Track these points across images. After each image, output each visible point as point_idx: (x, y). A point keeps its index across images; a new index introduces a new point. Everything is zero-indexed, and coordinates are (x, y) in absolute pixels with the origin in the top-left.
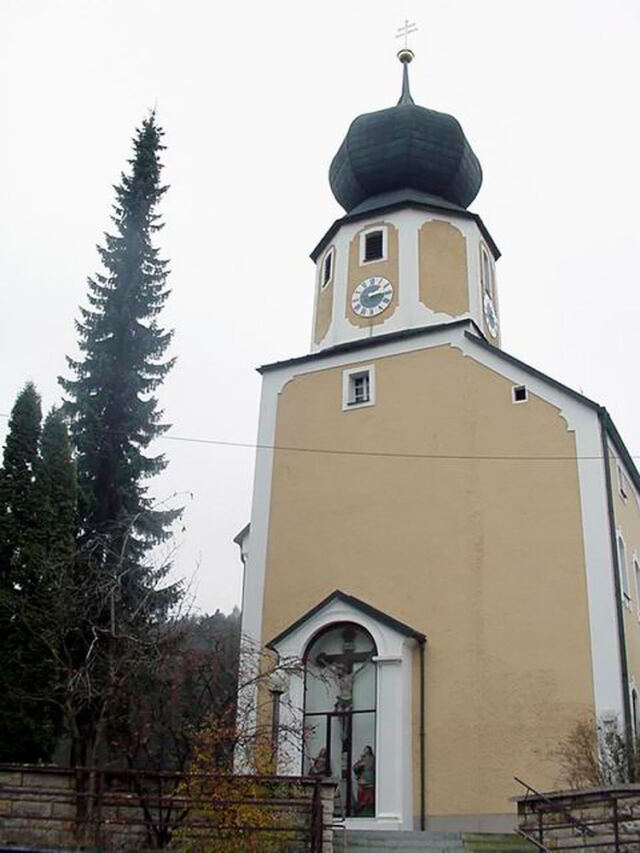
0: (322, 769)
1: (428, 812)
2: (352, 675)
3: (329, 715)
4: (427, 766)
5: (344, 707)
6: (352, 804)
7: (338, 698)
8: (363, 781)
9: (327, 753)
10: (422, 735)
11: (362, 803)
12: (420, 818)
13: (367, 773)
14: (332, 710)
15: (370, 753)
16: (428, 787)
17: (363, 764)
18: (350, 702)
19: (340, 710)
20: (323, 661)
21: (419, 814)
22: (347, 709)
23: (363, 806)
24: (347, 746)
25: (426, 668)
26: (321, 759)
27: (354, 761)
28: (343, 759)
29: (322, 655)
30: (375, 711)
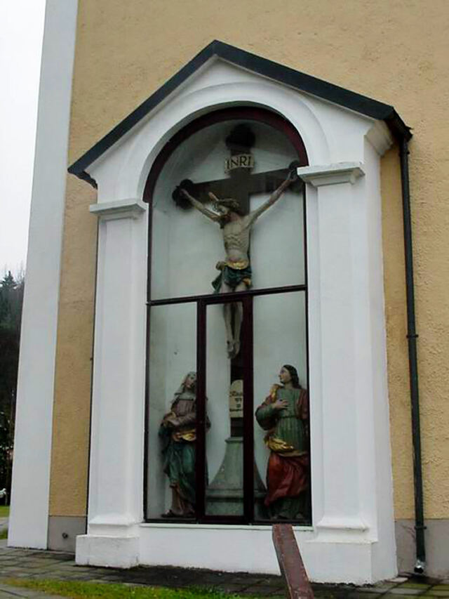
0: (191, 416)
1: (431, 511)
2: (247, 218)
3: (203, 302)
4: (426, 404)
5: (233, 284)
6: (257, 494)
7: (219, 267)
8: (280, 444)
9: (198, 385)
10: (412, 337)
11: (281, 492)
12: (412, 525)
13: (288, 424)
14: (209, 290)
15: (294, 381)
16: (428, 455)
17: (277, 404)
18: (247, 272)
19: (225, 289)
20: (188, 195)
21: (411, 513)
22: (241, 288)
23: (281, 500)
24: (242, 367)
25: (414, 194)
26: (187, 396)
27: (259, 399)
28: (233, 394)
29: (187, 184)
30: (304, 288)
